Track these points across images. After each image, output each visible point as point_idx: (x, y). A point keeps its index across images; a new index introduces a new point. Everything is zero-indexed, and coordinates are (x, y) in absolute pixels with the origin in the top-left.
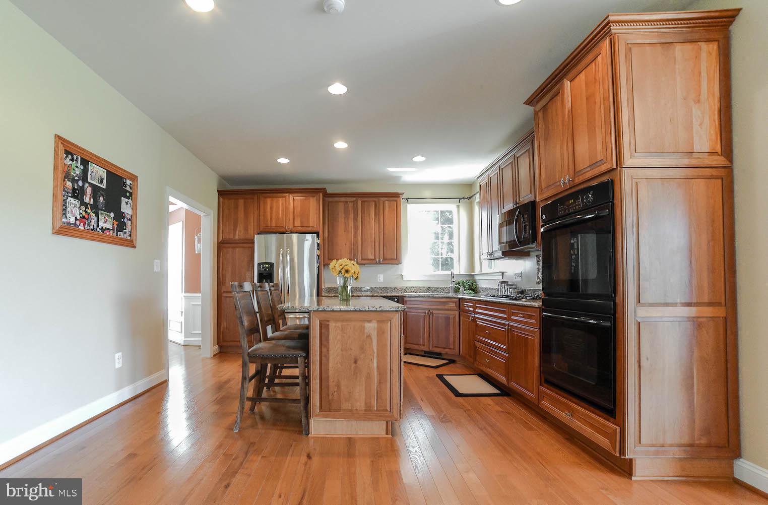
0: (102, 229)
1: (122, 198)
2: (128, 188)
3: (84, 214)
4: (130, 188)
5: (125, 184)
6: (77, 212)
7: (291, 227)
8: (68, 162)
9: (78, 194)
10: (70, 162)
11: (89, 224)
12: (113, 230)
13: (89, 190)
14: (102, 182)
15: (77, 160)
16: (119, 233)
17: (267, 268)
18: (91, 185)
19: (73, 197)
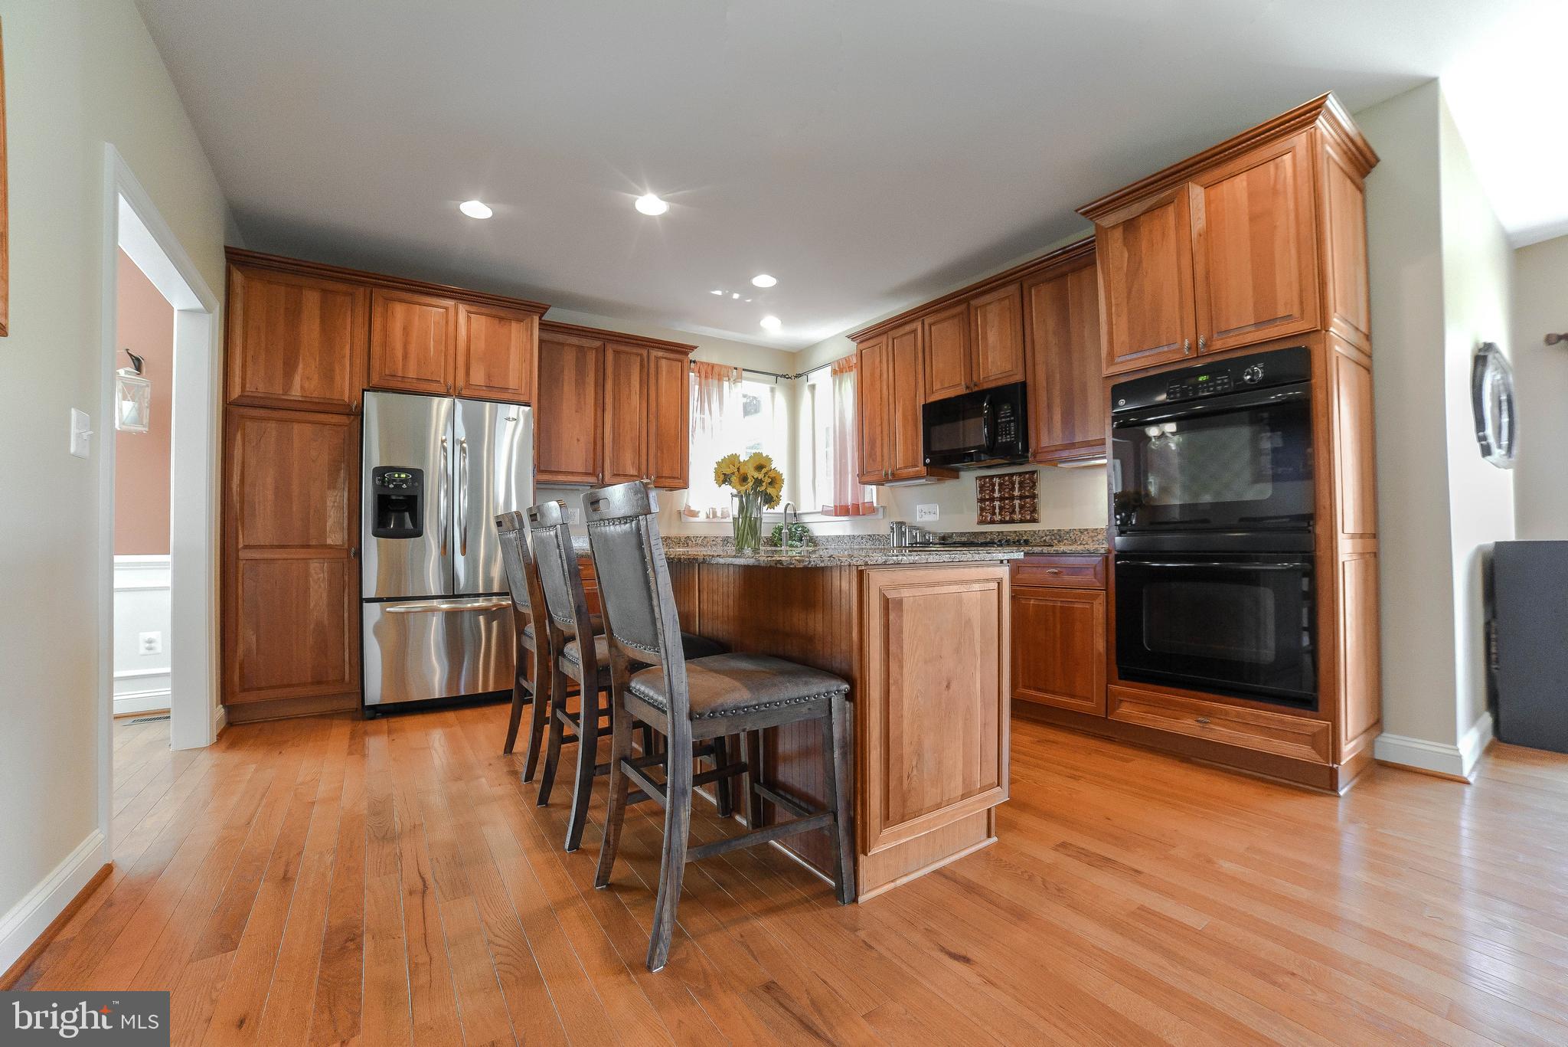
7: (461, 383)
17: (404, 481)
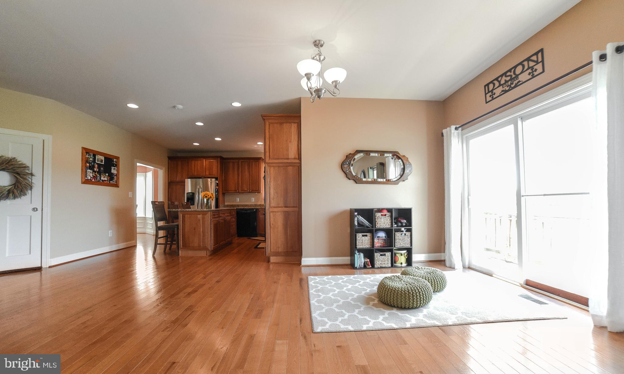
0: (103, 181)
1: (112, 167)
2: (115, 163)
3: (94, 175)
4: (116, 162)
5: (113, 161)
6: (91, 175)
7: (204, 175)
8: (87, 156)
9: (92, 168)
10: (88, 156)
11: (97, 179)
12: (108, 180)
13: (96, 166)
14: (102, 162)
15: (91, 155)
16: (110, 182)
17: (191, 195)
18: (97, 164)
19: (90, 169)
